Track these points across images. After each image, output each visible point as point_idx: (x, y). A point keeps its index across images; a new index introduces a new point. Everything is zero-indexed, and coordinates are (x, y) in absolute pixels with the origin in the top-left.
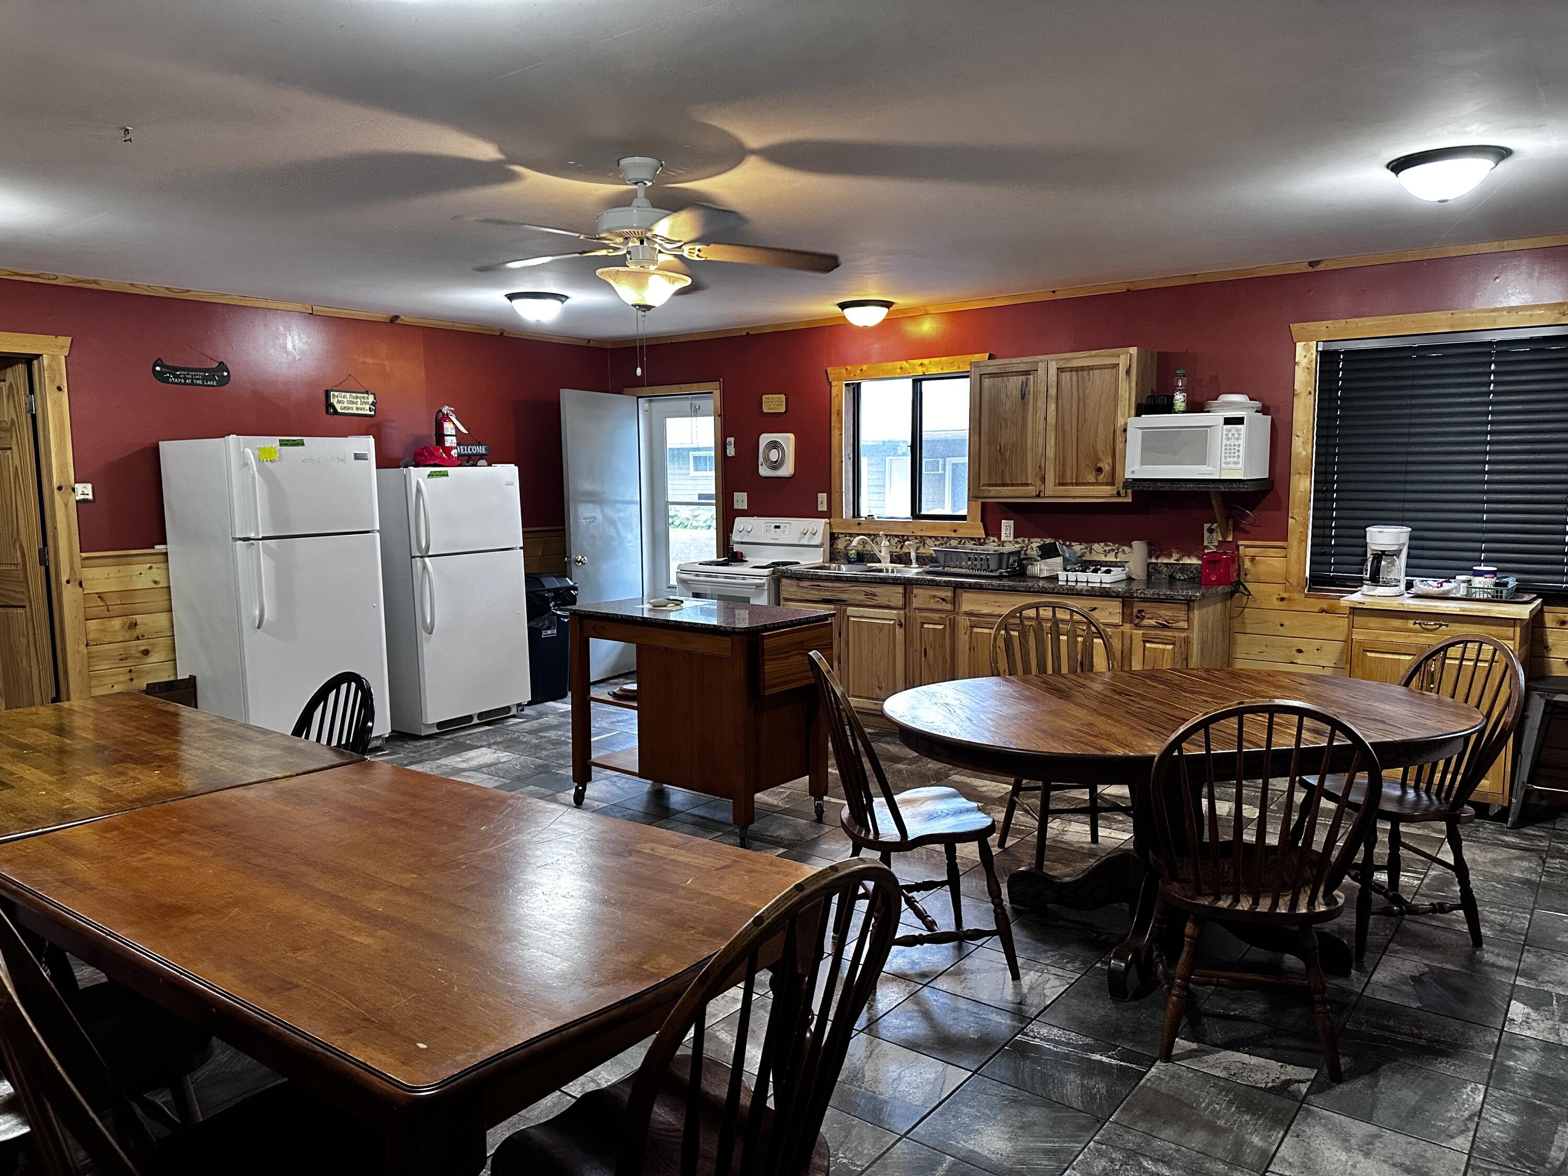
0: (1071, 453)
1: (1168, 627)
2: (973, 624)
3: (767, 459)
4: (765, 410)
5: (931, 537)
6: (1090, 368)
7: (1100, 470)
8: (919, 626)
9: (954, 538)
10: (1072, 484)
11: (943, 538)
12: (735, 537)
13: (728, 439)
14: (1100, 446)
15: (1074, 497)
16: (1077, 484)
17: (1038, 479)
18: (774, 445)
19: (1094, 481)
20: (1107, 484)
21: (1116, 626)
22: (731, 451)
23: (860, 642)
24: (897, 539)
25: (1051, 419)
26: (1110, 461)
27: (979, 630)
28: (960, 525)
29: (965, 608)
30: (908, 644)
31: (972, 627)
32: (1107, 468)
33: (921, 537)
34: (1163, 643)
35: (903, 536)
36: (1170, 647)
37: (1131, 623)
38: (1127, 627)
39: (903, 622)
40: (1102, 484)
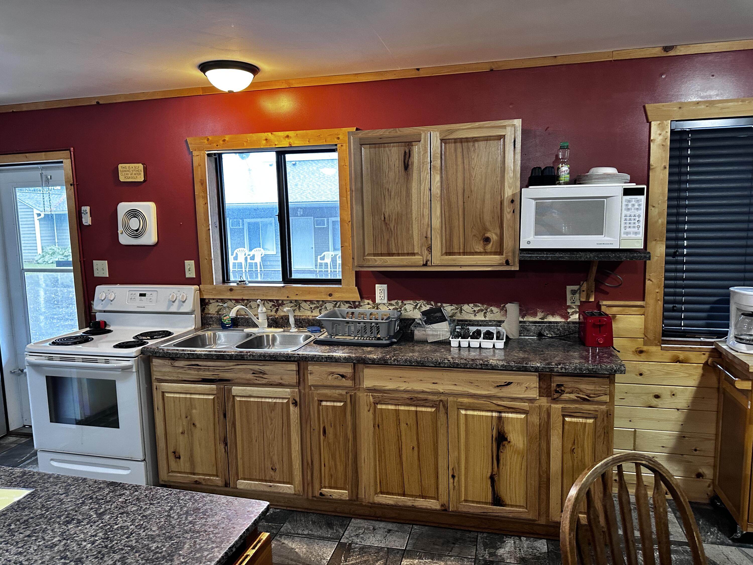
0: (458, 223)
1: (588, 400)
2: (377, 401)
3: (127, 227)
4: (122, 179)
5: (306, 301)
6: (475, 140)
7: (487, 240)
8: (316, 404)
9: (330, 302)
10: (459, 254)
11: (318, 301)
12: (97, 306)
13: (83, 208)
14: (487, 217)
15: (461, 266)
16: (464, 253)
17: (425, 249)
18: (134, 214)
19: (482, 250)
20: (495, 253)
21: (532, 400)
22: (87, 220)
23: (248, 422)
24: (271, 304)
25: (436, 189)
26: (498, 231)
27: (384, 407)
28: (335, 290)
29: (368, 383)
30: (304, 421)
31: (376, 403)
32: (494, 237)
33: (296, 301)
34: (582, 417)
35: (277, 301)
36: (591, 421)
37: (547, 396)
38: (544, 402)
39: (298, 400)
40: (491, 253)
